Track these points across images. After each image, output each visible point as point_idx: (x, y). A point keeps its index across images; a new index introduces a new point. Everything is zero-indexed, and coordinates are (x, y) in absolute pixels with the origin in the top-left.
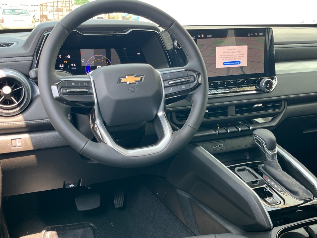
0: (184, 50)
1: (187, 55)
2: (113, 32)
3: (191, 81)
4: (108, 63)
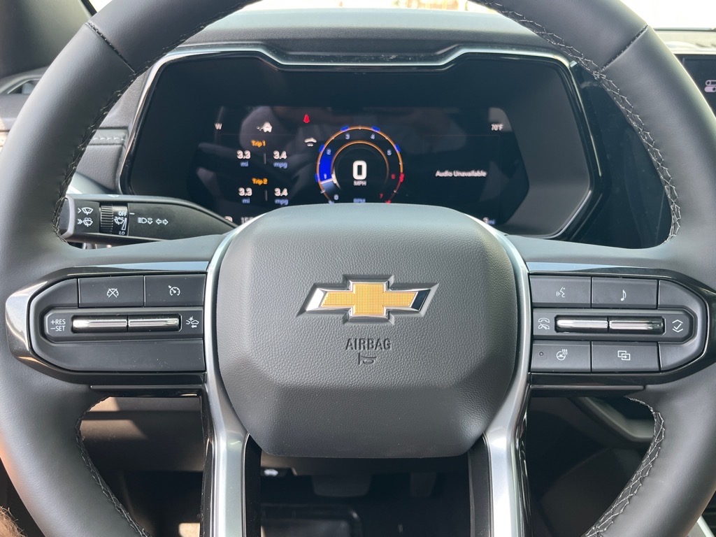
0: (663, 172)
1: (674, 197)
2: (393, 57)
3: (670, 336)
4: (389, 153)
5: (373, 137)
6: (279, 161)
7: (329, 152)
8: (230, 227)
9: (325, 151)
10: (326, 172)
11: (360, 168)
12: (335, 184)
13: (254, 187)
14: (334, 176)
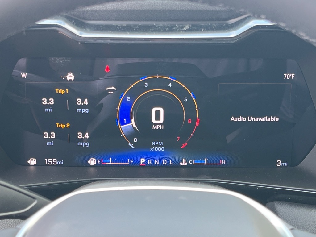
4: (186, 99)
5: (170, 85)
6: (81, 107)
7: (128, 99)
8: (33, 199)
9: (125, 99)
10: (125, 116)
11: (158, 113)
12: (134, 128)
13: (59, 131)
14: (133, 121)
